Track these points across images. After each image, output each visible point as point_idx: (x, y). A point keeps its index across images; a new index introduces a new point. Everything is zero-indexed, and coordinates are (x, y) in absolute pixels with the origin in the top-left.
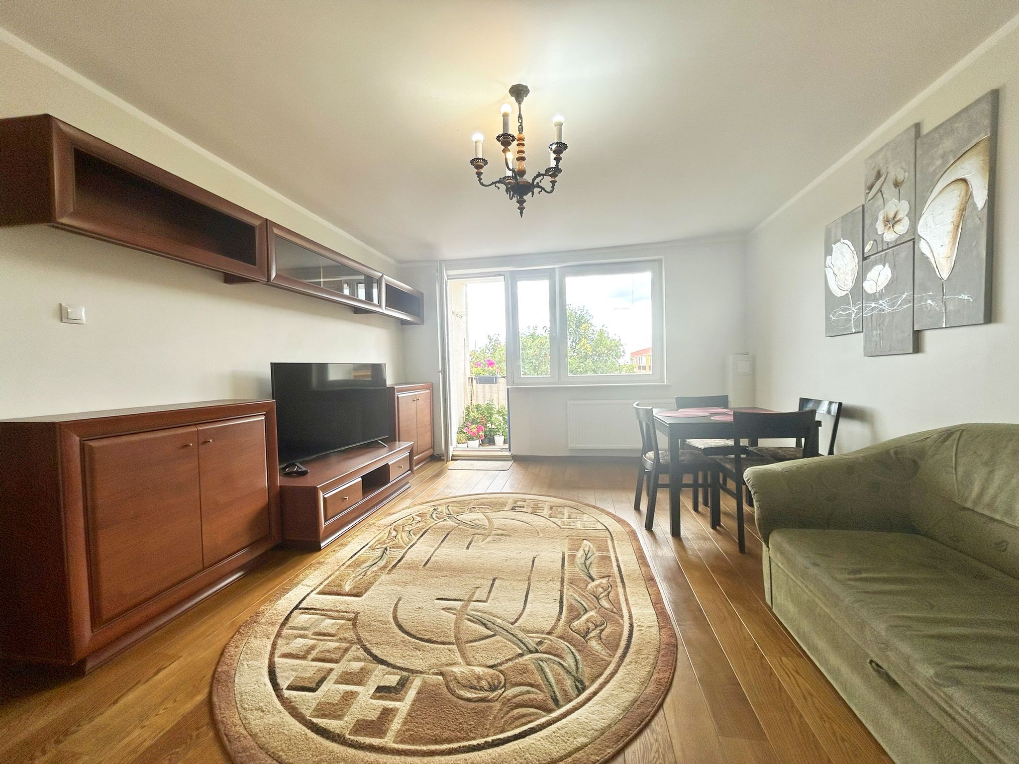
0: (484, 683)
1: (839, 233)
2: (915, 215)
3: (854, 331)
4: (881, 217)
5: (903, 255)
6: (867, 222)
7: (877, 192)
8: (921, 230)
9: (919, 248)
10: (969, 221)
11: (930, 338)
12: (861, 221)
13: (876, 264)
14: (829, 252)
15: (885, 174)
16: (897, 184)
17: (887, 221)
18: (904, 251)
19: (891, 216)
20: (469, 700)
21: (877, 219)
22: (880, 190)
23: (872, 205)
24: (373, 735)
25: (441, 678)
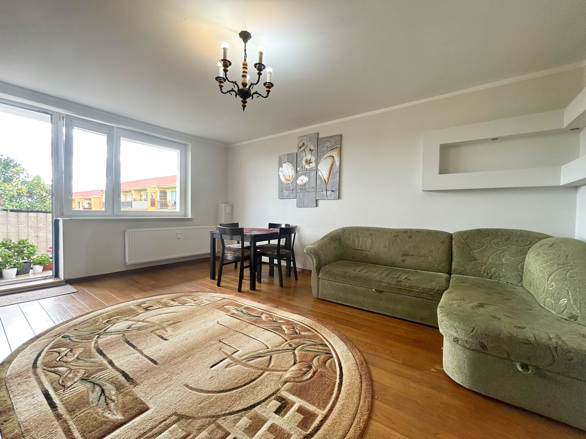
0: (304, 369)
1: (286, 160)
2: (317, 163)
3: (292, 198)
4: (304, 159)
5: (313, 174)
6: (299, 159)
7: (303, 150)
8: (319, 168)
9: (318, 173)
10: (334, 169)
11: (320, 202)
12: (296, 158)
13: (302, 175)
14: (281, 165)
15: (306, 145)
16: (311, 150)
17: (306, 161)
18: (313, 173)
19: (308, 160)
20: (311, 377)
21: (303, 160)
22: (304, 150)
23: (301, 154)
24: (314, 420)
25: (287, 383)
